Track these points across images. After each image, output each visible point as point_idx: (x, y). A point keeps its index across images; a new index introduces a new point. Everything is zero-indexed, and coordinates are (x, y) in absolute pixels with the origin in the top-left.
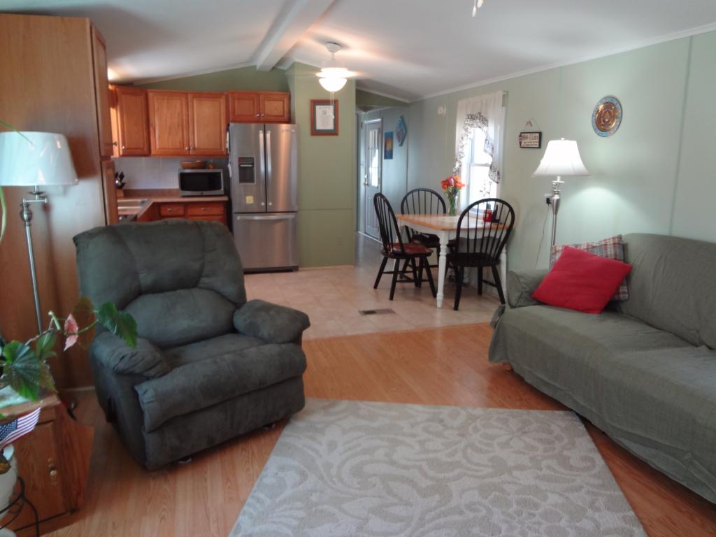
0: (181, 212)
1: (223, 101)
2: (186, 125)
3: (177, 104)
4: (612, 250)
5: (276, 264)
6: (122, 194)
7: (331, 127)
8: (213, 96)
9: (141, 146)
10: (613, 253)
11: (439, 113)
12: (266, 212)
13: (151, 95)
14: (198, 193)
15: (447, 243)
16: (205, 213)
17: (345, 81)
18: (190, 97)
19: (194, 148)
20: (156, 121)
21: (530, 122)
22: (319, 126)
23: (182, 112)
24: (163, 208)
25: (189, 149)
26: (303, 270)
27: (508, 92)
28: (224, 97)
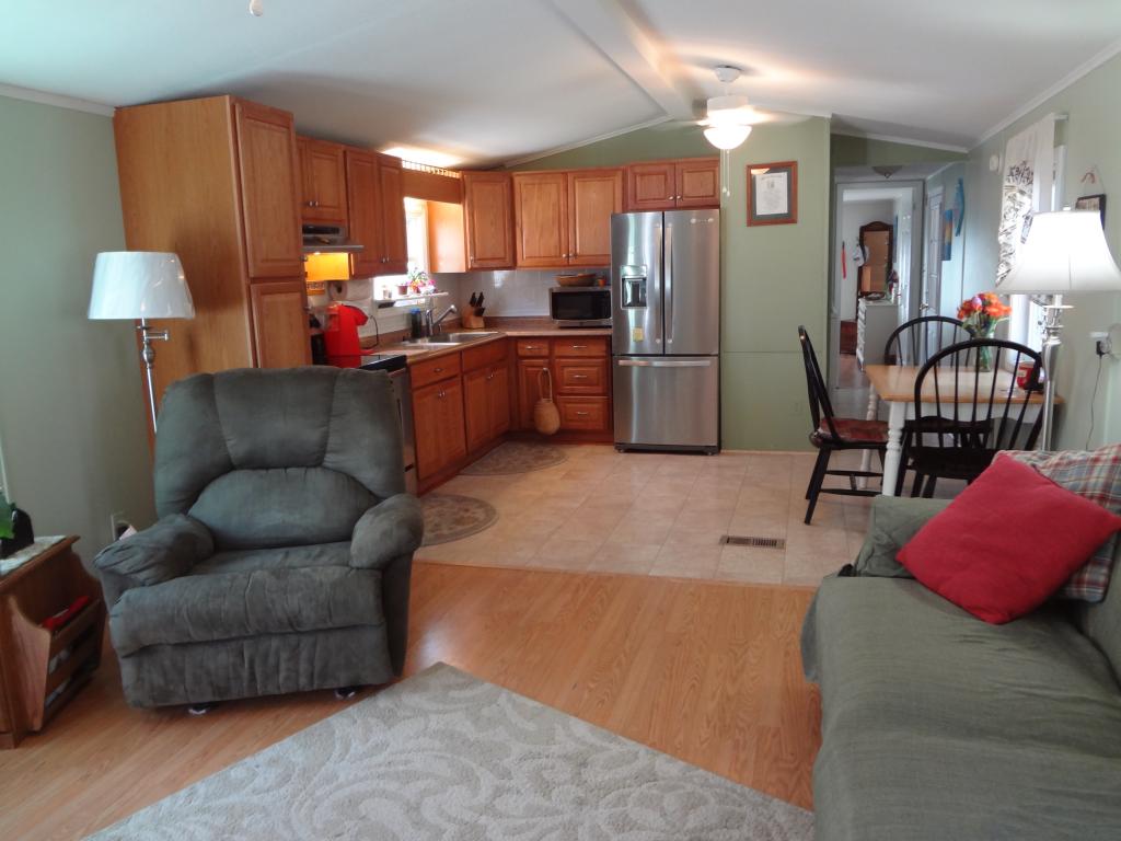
0: (545, 352)
1: (618, 179)
2: (564, 220)
3: (552, 190)
4: (1104, 475)
5: (668, 440)
6: (482, 324)
7: (783, 208)
8: (602, 173)
9: (502, 255)
10: (1101, 481)
11: (991, 168)
12: (664, 355)
13: (517, 180)
14: (576, 323)
15: (901, 425)
16: (578, 353)
17: (750, 129)
18: (570, 178)
19: (575, 255)
20: (525, 218)
21: (1092, 175)
22: (762, 209)
23: (559, 200)
24: (520, 345)
25: (568, 256)
26: (728, 454)
27: (1067, 113)
28: (620, 174)
